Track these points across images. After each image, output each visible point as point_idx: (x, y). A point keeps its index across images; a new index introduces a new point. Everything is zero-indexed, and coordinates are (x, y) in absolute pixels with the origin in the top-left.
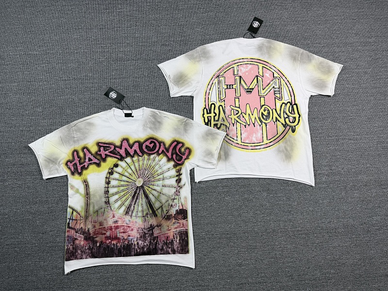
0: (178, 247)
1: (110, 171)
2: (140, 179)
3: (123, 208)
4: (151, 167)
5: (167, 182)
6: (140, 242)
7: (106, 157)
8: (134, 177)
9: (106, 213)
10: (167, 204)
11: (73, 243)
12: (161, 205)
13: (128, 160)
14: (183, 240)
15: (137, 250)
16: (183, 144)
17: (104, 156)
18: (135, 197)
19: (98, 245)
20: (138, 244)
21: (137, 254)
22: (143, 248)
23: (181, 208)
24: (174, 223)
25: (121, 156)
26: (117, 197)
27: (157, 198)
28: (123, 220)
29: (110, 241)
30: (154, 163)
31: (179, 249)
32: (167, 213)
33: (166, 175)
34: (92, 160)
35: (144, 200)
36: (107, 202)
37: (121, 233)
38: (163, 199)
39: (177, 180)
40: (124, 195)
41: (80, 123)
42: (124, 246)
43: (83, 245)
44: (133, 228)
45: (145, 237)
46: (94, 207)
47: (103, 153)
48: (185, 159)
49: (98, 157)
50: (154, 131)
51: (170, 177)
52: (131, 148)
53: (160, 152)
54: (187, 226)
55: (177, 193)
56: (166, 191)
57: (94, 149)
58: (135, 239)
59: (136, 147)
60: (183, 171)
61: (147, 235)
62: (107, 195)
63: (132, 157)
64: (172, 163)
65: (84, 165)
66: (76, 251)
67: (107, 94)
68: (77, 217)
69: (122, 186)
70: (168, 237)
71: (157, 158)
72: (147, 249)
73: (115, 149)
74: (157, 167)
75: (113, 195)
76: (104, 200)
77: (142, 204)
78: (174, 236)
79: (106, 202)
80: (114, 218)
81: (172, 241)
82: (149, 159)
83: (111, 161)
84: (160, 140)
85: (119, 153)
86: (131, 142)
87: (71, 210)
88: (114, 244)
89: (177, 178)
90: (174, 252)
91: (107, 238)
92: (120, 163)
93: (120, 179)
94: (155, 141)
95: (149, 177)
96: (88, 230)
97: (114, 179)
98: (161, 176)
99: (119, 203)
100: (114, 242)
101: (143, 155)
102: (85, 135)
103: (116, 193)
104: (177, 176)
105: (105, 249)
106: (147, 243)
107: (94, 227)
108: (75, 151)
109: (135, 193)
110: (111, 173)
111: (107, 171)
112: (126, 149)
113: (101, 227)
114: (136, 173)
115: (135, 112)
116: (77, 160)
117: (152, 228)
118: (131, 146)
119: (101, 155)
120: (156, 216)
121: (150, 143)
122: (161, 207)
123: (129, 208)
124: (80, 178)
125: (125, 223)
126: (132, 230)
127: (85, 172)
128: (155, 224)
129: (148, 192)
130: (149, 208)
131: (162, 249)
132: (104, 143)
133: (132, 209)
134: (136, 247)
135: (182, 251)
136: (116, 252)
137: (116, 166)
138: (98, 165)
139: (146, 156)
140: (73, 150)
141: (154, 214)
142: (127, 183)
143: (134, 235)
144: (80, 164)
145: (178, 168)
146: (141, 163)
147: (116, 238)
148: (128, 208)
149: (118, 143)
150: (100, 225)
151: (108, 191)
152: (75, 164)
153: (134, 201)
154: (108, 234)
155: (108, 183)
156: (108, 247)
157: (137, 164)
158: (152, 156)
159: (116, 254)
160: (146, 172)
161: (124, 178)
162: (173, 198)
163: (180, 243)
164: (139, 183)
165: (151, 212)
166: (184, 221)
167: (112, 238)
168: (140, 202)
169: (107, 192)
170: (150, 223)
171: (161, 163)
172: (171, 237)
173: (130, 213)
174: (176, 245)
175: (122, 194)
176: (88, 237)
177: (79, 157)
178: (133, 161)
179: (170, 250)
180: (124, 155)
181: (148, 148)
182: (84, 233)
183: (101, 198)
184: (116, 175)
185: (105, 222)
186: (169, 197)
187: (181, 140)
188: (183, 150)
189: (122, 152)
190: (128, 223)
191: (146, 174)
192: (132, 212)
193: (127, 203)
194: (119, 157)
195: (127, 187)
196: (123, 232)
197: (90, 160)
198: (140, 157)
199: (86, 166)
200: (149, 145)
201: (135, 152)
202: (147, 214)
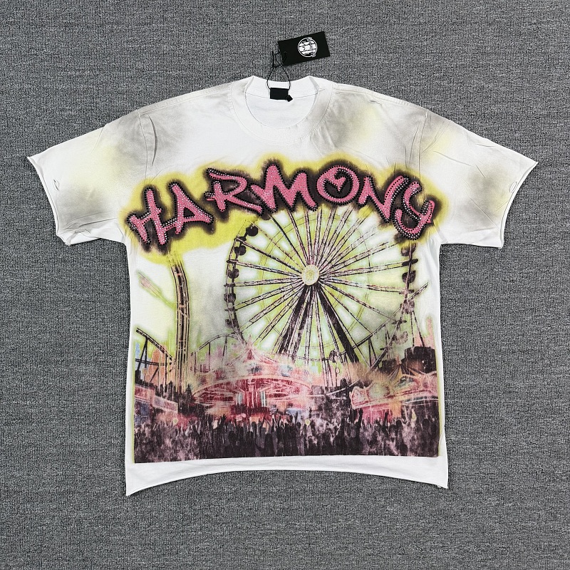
0: (413, 439)
1: (238, 244)
2: (312, 267)
3: (273, 338)
4: (339, 238)
5: (379, 278)
6: (318, 422)
7: (227, 209)
8: (296, 262)
9: (230, 348)
10: (381, 334)
11: (153, 420)
12: (365, 334)
13: (282, 216)
14: (426, 422)
15: (311, 441)
17: (222, 206)
18: (301, 310)
19: (215, 425)
20: (313, 425)
21: (312, 451)
22: (325, 436)
23: (418, 343)
24: (402, 381)
25: (263, 205)
26: (255, 309)
27: (356, 318)
28: (275, 365)
29: (244, 415)
30: (346, 228)
31: (416, 443)
32: (383, 355)
33: (376, 259)
34: (192, 215)
35: (325, 319)
36: (233, 323)
37: (270, 396)
39: (404, 276)
40: (274, 305)
42: (279, 429)
43: (178, 425)
44: (298, 385)
45: (331, 410)
46: (199, 334)
49: (209, 208)
51: (387, 267)
52: (289, 187)
53: (362, 200)
54: (435, 387)
55: (408, 307)
57: (198, 187)
58: (306, 414)
59: (301, 184)
61: (334, 405)
62: (230, 306)
63: (292, 210)
64: (391, 231)
65: (175, 227)
66: (160, 442)
68: (157, 357)
69: (269, 282)
70: (387, 414)
71: (354, 216)
72: (337, 438)
73: (248, 187)
74: (353, 239)
75: (247, 303)
76: (226, 315)
77: (319, 330)
78: (402, 411)
79: (228, 322)
80: (252, 362)
81: (399, 423)
82: (333, 217)
83: (240, 219)
84: (362, 167)
85: (258, 198)
86: (288, 171)
87: (142, 340)
88: (254, 425)
89: (405, 270)
90: (403, 450)
91: (237, 409)
92: (261, 224)
93: (262, 266)
94: (349, 171)
95: (333, 263)
96: (189, 390)
97: (246, 265)
98: (364, 263)
99: (261, 325)
100: (255, 419)
101: (318, 205)
103: (254, 300)
104: (404, 264)
105: (231, 435)
106: (335, 423)
107: (203, 381)
108: (149, 191)
109: (301, 300)
110: (240, 250)
111: (229, 243)
112: (275, 189)
113: (221, 381)
114: (301, 252)
116: (154, 213)
117: (346, 387)
118: (289, 183)
119: (215, 203)
120: (355, 359)
121: (337, 177)
123: (287, 336)
124: (164, 259)
125: (279, 372)
126: (297, 391)
127: (176, 245)
128: (354, 381)
129: (332, 300)
130: (338, 340)
131: (373, 442)
132: (222, 173)
133: (296, 340)
134: (309, 434)
135: (423, 450)
136: (261, 443)
137: (253, 231)
138: (209, 228)
139: (325, 209)
140: (143, 185)
141: (350, 353)
142: (280, 276)
143: (303, 405)
144: (163, 222)
145: (407, 244)
146: (313, 226)
147: (259, 409)
148: (285, 337)
149: (256, 174)
150: (218, 378)
151: (234, 296)
152: (151, 223)
153: (300, 320)
154: (239, 399)
155: (233, 274)
156: (240, 430)
157: (302, 230)
158: (341, 210)
159: (260, 448)
160: (327, 250)
161: (272, 264)
162: (398, 318)
163: (417, 429)
164: (310, 277)
165: (342, 349)
166: (428, 377)
167: (250, 409)
168: (315, 323)
169: (230, 297)
170: (340, 377)
171: (363, 228)
172: (396, 415)
173: (291, 349)
174: (408, 433)
175: (269, 301)
176: (189, 407)
177: (159, 204)
178: (293, 219)
179: (392, 445)
180: (271, 204)
181: (330, 189)
182: (176, 395)
184: (251, 256)
185: (229, 369)
186: (387, 315)
188: (420, 200)
189: (267, 196)
190: (287, 374)
191: (325, 255)
192: (296, 348)
193: (282, 325)
194: (259, 208)
195: (281, 285)
196: (276, 395)
197: (188, 213)
198: (311, 212)
199: (179, 229)
200: (333, 180)
201: (299, 197)
202: (333, 354)
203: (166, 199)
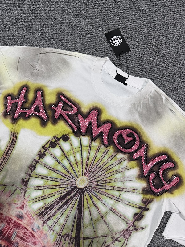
1: (53, 140)
2: (86, 178)
3: (40, 204)
4: (110, 171)
5: (121, 208)
7: (58, 119)
8: (79, 169)
9: (15, 195)
10: (102, 240)
12: (93, 235)
13: (86, 140)
16: (175, 166)
17: (57, 116)
18: (65, 199)
25: (79, 128)
26: (40, 182)
27: (93, 222)
28: (32, 221)
30: (117, 168)
33: (126, 196)
34: (39, 111)
35: (74, 212)
36: (25, 182)
37: (19, 237)
38: (102, 229)
39: (136, 214)
40: (52, 187)
41: (54, 54)
44: (37, 241)
46: (5, 177)
47: (59, 110)
48: (166, 191)
49: (50, 113)
50: (142, 120)
51: (129, 204)
52: (98, 126)
53: (135, 156)
55: (127, 234)
56: (112, 219)
57: (51, 99)
59: (106, 129)
60: (153, 206)
62: (30, 172)
63: (93, 139)
64: (143, 184)
65: (26, 113)
67: (109, 36)
69: (57, 172)
71: (125, 163)
73: (77, 114)
74: (118, 176)
75: (39, 177)
76: (23, 175)
77: (68, 217)
79: (23, 181)
80: (21, 211)
82: (113, 157)
83: (62, 128)
84: (145, 139)
85: (79, 123)
86: (103, 117)
89: (138, 211)
92: (72, 137)
93: (60, 160)
94: (137, 136)
95: (99, 183)
97: (51, 155)
98: (117, 194)
99: (39, 193)
101: (109, 145)
102: (50, 72)
103: (44, 177)
104: (140, 208)
108: (25, 88)
109: (68, 193)
110: (53, 144)
111: (48, 138)
114: (85, 165)
115: (132, 80)
116: (21, 100)
118: (99, 124)
119: (54, 111)
120: (77, 246)
121: (128, 135)
122: (92, 238)
123: (48, 209)
124: (11, 126)
125: (31, 226)
126: (35, 243)
127: (21, 122)
129: (85, 204)
130: (75, 229)
132: (68, 99)
133: (52, 214)
137: (65, 138)
138: (44, 123)
139: (111, 150)
140: (24, 83)
141: (77, 241)
142: (65, 172)
144: (22, 108)
145: (148, 196)
146: (100, 155)
147: (8, 240)
148: (47, 208)
149: (85, 110)
151: (35, 168)
152: (16, 104)
153: (61, 204)
154: (2, 226)
155: (42, 155)
157: (93, 154)
158: (120, 156)
160: (100, 173)
161: (65, 163)
162: (116, 236)
164: (82, 183)
165: (74, 235)
167: (3, 236)
168: (68, 211)
169: (32, 167)
171: (128, 173)
173: (46, 217)
175: (51, 183)
177: (26, 97)
178: (90, 145)
180: (83, 129)
181: (121, 141)
183: (20, 170)
184: (57, 152)
185: (7, 206)
186: (111, 231)
187: (175, 158)
188: (170, 174)
189: (84, 124)
190: (35, 230)
191: (97, 176)
192: (49, 218)
193: (50, 201)
194: (76, 129)
195: (63, 178)
196: (22, 238)
197: (37, 109)
198: (103, 147)
199: (27, 115)
200: (124, 136)
201: (101, 135)
202: (67, 235)
203: (31, 96)
